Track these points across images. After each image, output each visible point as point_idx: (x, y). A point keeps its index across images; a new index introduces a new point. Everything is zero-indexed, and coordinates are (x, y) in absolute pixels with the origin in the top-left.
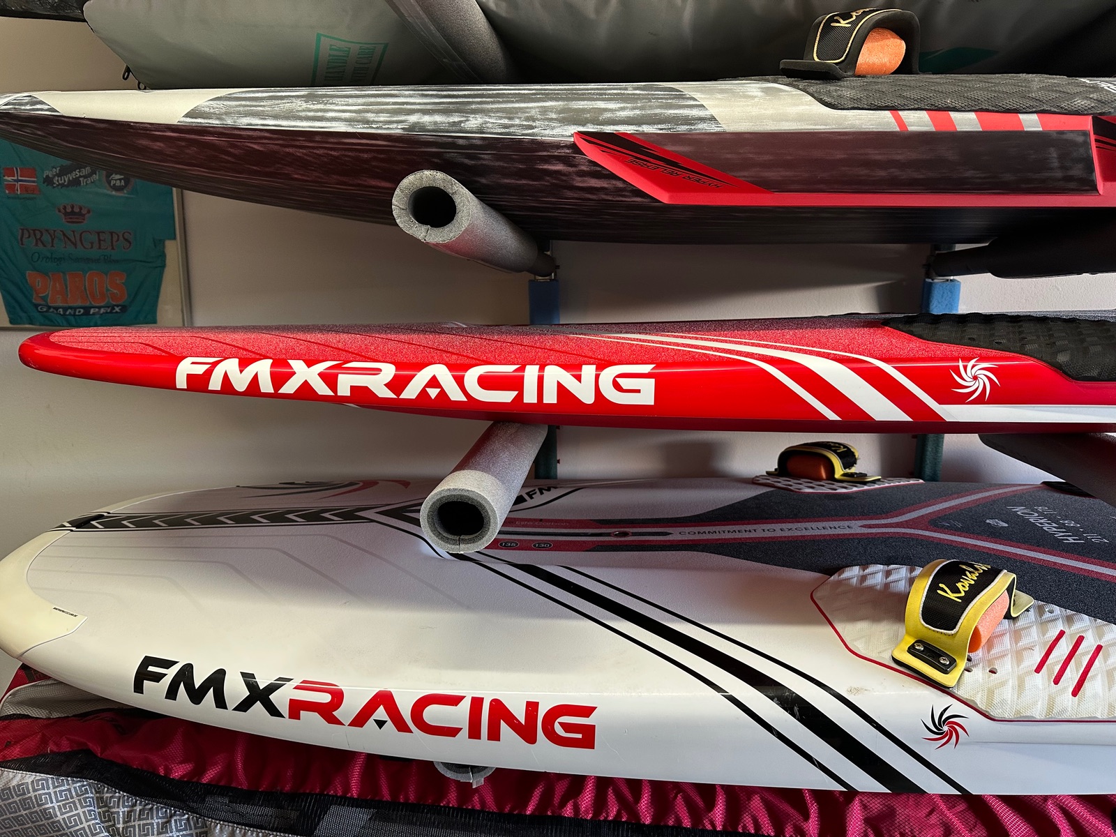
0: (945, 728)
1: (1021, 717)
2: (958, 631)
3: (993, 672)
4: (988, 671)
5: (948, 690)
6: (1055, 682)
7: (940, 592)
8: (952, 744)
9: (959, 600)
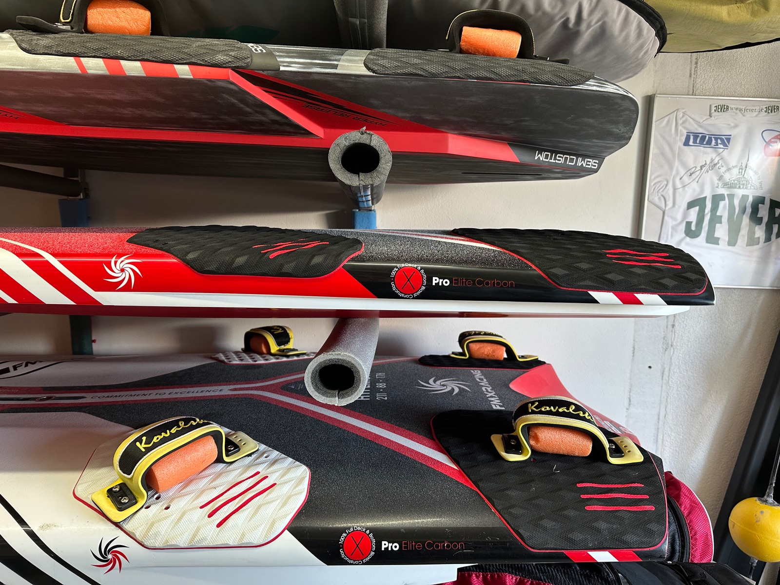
0: (110, 556)
1: (168, 546)
2: (133, 476)
3: (167, 508)
4: (164, 508)
5: (118, 524)
6: (210, 516)
7: (138, 444)
8: (116, 569)
9: (143, 450)
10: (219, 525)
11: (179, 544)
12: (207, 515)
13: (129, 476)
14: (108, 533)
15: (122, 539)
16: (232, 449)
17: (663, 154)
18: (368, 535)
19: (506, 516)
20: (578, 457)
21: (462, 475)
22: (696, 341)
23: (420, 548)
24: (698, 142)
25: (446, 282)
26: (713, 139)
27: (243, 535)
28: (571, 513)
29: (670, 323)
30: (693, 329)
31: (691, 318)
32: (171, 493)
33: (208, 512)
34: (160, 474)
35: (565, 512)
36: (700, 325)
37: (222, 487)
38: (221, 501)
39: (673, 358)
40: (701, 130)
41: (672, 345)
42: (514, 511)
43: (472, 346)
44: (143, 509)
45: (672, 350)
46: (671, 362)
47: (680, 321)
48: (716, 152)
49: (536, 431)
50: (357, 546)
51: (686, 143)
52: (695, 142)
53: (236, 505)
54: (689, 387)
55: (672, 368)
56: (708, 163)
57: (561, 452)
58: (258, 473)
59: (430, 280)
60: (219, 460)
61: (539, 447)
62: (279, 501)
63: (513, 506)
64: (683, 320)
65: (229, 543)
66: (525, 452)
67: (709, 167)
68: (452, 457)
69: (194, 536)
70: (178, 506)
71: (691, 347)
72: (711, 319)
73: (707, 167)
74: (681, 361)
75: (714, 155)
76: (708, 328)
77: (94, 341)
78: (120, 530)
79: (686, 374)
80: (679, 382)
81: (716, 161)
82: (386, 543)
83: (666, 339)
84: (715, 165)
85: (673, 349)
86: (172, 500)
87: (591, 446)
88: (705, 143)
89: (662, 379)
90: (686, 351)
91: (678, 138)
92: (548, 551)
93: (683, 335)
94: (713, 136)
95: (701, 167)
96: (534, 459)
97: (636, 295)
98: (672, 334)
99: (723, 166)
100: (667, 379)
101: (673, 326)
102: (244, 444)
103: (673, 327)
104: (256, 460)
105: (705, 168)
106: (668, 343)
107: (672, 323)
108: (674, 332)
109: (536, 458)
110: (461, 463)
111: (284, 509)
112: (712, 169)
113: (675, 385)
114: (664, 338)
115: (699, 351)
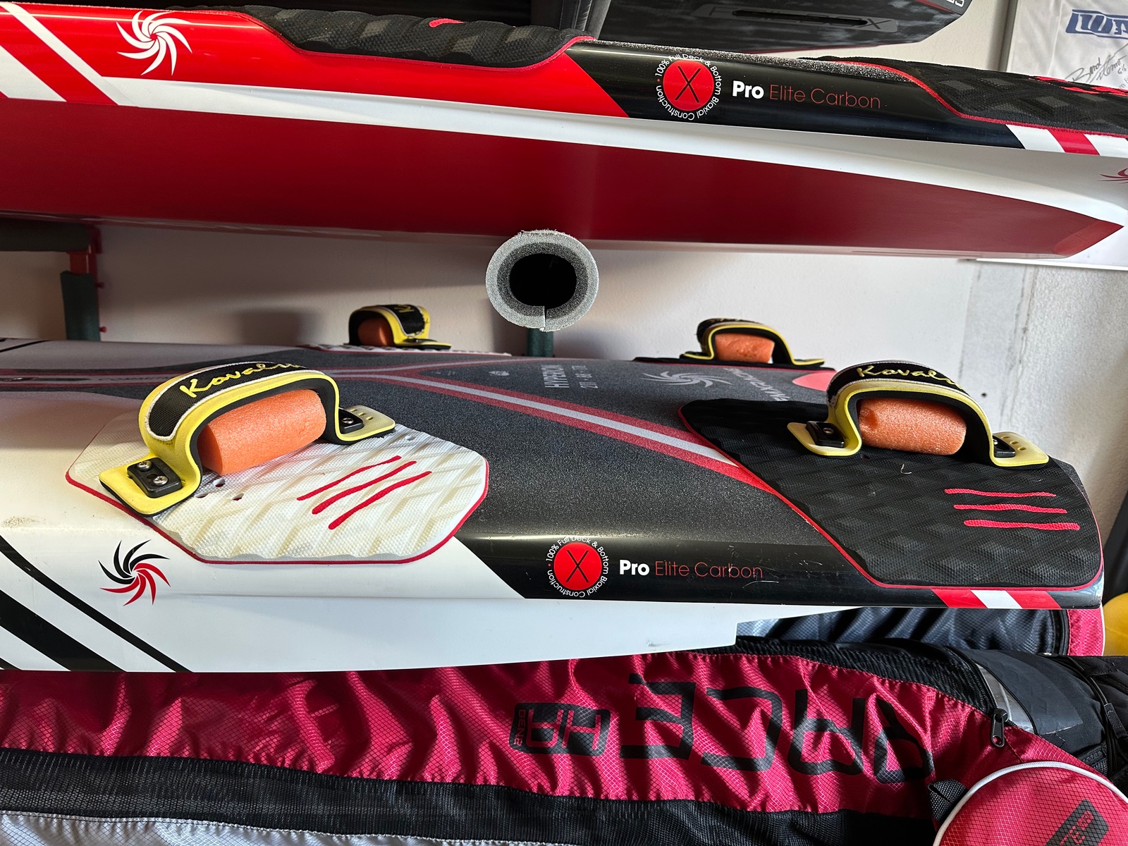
0: (134, 574)
1: (240, 556)
2: (175, 437)
3: (237, 499)
4: (232, 498)
5: (148, 519)
6: (316, 511)
7: (183, 388)
8: (146, 597)
9: (194, 396)
10: (332, 526)
11: (260, 554)
12: (311, 510)
13: (169, 438)
14: (131, 534)
15: (156, 543)
16: (350, 422)
17: (1032, 45)
18: (596, 549)
19: (832, 529)
20: (938, 455)
21: (746, 473)
22: (1059, 355)
23: (686, 573)
24: (1089, 27)
25: (758, 92)
26: (1114, 23)
27: (378, 541)
28: (943, 529)
29: (1021, 326)
30: (1056, 336)
31: (1054, 318)
32: (244, 477)
33: (312, 505)
34: (227, 439)
35: (932, 528)
36: (1068, 330)
37: (336, 474)
38: (335, 491)
39: (1020, 381)
40: (1095, 8)
41: (1020, 361)
42: (846, 523)
43: (720, 339)
44: (194, 499)
45: (1020, 369)
46: (1017, 387)
47: (1037, 323)
48: (1117, 44)
49: (873, 408)
50: (578, 566)
51: (1071, 29)
52: (1084, 27)
53: (363, 497)
54: (1041, 427)
55: (1018, 397)
56: (1102, 63)
57: (912, 446)
58: (397, 458)
59: (728, 85)
60: (328, 437)
61: (878, 435)
62: (437, 494)
63: (843, 516)
64: (1042, 320)
65: (351, 553)
66: (851, 444)
67: (1104, 70)
68: (725, 451)
69: (289, 541)
70: (255, 497)
71: (1050, 365)
72: (1085, 322)
73: (1101, 69)
74: (1032, 387)
75: (1112, 51)
76: (1078, 335)
77: (103, 330)
78: (152, 530)
79: (1038, 406)
80: (1027, 419)
81: (1115, 60)
82: (628, 562)
83: (1012, 350)
84: (1114, 66)
85: (1023, 367)
86: (246, 488)
87: (964, 433)
88: (1100, 29)
89: (1002, 414)
90: (1042, 371)
91: (1059, 19)
92: (905, 587)
93: (1040, 345)
94: (1113, 19)
95: (1091, 70)
96: (866, 457)
97: (1087, 136)
98: (1022, 344)
99: (1125, 70)
100: (1009, 414)
101: (1025, 330)
102: (370, 419)
103: (1025, 332)
104: (393, 442)
105: (1097, 71)
106: (1015, 357)
107: (1024, 326)
108: (1026, 340)
109: (869, 454)
110: (743, 457)
111: (448, 505)
112: (1108, 74)
113: (1021, 423)
114: (1009, 350)
115: (1062, 371)
